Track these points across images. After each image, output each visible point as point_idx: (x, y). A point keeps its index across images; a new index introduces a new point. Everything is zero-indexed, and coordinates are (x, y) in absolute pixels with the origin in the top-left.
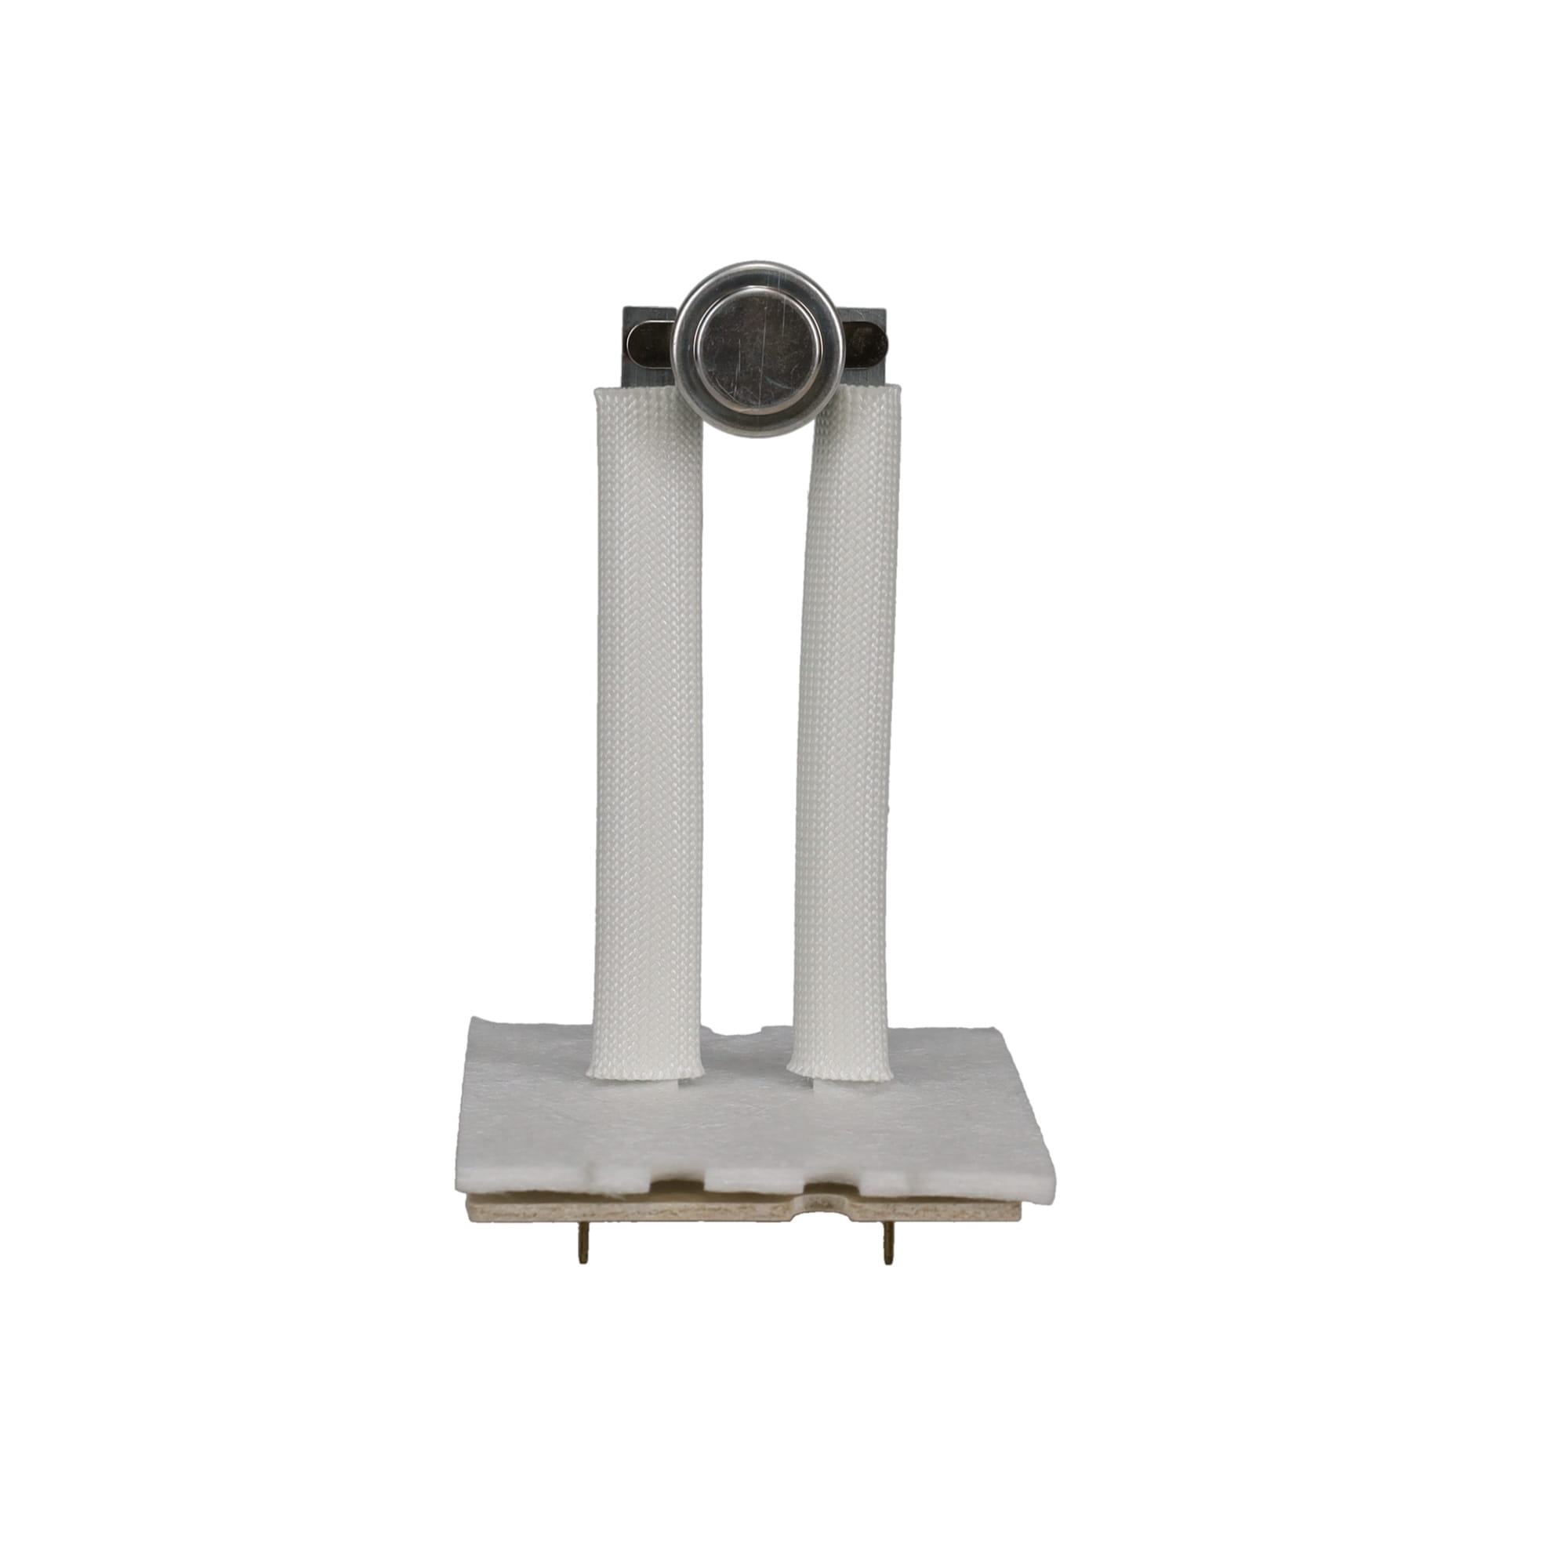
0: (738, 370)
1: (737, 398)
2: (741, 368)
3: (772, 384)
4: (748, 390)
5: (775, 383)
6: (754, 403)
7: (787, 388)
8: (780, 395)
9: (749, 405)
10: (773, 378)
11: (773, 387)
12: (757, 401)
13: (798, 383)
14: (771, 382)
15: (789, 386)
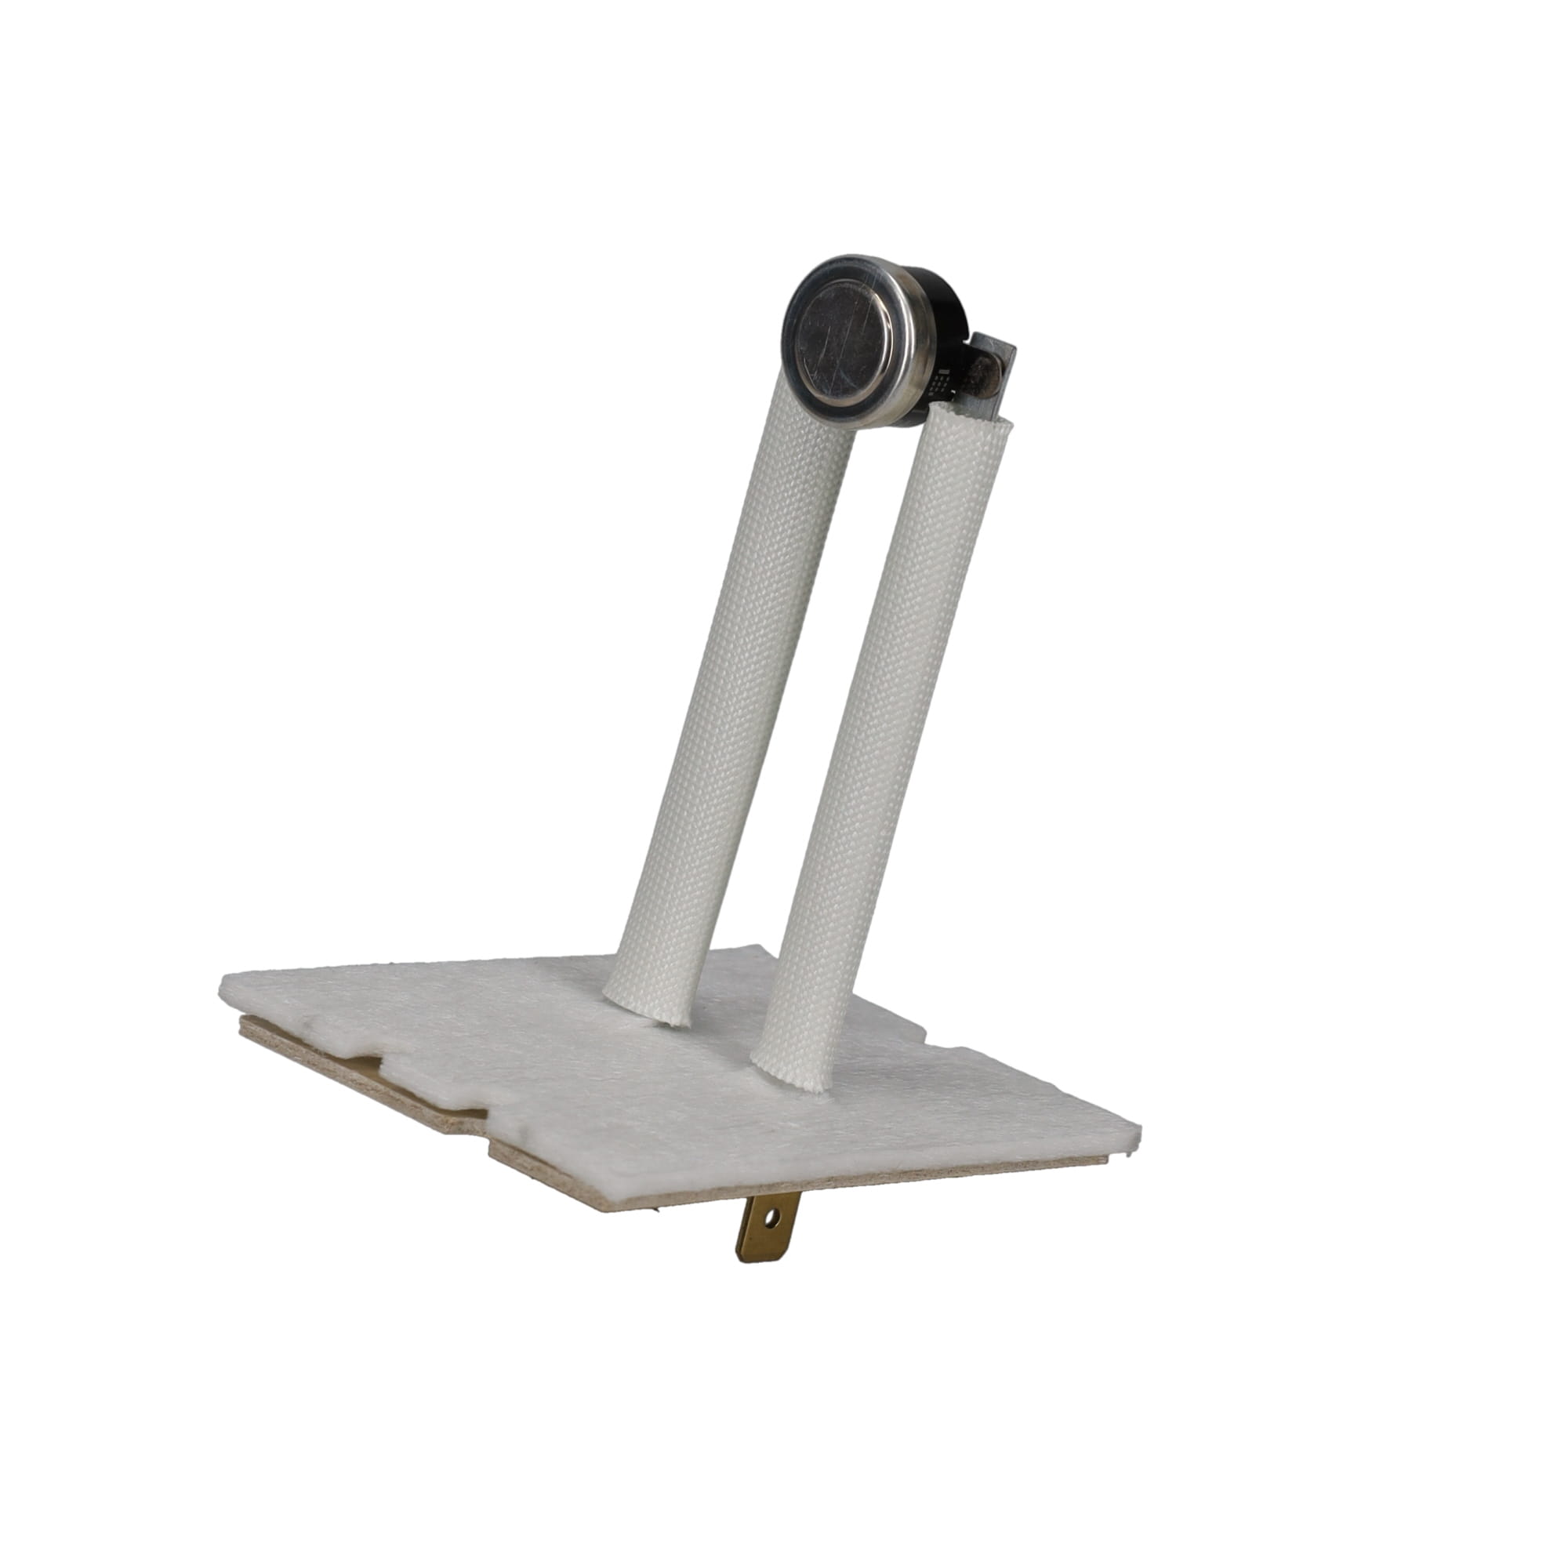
0: (822, 356)
1: (815, 381)
2: (825, 355)
3: (844, 379)
4: (825, 378)
5: (846, 378)
6: (826, 391)
7: (854, 386)
8: (848, 391)
9: (822, 392)
10: (845, 373)
11: (843, 381)
12: (828, 390)
13: (863, 384)
14: (843, 375)
15: (855, 384)
